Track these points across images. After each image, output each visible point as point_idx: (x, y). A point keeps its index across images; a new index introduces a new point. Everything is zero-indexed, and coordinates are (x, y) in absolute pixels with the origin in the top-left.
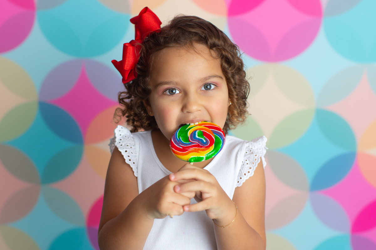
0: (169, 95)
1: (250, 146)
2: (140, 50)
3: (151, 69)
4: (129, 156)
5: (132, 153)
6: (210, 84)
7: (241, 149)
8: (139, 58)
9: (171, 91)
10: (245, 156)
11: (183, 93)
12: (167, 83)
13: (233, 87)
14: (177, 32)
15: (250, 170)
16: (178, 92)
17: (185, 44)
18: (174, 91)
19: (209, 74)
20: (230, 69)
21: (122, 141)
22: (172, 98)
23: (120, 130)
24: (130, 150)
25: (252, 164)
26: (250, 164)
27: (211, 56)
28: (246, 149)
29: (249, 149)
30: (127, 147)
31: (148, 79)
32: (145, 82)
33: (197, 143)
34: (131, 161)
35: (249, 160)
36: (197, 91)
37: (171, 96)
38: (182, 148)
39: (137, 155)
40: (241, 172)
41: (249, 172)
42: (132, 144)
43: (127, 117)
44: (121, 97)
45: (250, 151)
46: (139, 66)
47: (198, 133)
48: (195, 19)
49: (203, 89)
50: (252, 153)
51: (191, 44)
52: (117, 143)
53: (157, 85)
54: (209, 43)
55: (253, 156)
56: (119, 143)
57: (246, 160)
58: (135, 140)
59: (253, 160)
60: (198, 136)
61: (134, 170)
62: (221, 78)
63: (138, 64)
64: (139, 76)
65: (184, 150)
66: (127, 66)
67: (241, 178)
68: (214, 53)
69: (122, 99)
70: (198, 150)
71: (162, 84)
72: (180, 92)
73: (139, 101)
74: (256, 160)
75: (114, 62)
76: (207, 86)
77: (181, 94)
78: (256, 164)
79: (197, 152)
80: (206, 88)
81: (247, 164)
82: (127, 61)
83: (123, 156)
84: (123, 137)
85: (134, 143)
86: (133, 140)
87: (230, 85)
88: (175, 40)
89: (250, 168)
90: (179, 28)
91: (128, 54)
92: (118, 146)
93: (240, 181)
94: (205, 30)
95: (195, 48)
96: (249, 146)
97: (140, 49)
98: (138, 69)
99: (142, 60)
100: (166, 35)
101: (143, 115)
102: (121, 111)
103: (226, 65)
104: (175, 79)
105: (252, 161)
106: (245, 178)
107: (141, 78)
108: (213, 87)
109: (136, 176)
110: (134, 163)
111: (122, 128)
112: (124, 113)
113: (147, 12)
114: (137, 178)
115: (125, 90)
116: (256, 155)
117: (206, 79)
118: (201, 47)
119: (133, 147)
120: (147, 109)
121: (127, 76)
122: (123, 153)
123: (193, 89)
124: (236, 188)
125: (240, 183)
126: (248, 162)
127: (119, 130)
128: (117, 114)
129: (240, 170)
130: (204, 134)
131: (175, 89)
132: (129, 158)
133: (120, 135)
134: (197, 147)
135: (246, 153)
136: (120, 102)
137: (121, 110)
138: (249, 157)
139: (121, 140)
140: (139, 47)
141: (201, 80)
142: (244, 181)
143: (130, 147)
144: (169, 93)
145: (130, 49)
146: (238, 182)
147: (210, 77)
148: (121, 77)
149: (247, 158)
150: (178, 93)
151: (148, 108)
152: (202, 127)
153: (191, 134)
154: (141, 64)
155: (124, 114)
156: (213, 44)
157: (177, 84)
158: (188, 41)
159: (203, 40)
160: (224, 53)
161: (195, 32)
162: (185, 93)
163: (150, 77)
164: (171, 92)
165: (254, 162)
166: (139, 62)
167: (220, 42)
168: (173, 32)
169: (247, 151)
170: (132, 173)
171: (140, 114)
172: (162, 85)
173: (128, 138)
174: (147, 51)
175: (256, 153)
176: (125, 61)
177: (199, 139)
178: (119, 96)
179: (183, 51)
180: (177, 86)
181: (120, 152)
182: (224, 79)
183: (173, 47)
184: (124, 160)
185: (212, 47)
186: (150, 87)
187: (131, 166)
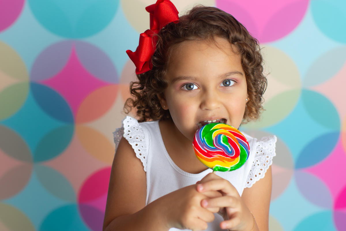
0: (187, 91)
1: (261, 145)
2: (157, 42)
3: (168, 62)
4: (139, 150)
5: (142, 147)
6: (229, 81)
7: (252, 149)
8: (156, 50)
9: (189, 86)
10: (256, 156)
11: (201, 89)
12: (185, 78)
13: (253, 84)
14: (198, 24)
15: (261, 172)
16: (195, 87)
17: (206, 37)
18: (192, 87)
19: (229, 70)
20: (250, 64)
21: (131, 133)
22: (190, 93)
23: (129, 121)
24: (141, 143)
25: (264, 166)
26: (262, 165)
27: (233, 51)
28: (257, 148)
29: (260, 149)
30: (137, 139)
31: (165, 73)
32: (161, 76)
33: (222, 150)
34: (142, 155)
35: (260, 161)
36: (216, 87)
37: (190, 92)
38: (206, 152)
39: (147, 148)
40: (252, 172)
41: (260, 174)
42: (141, 136)
43: (138, 108)
44: (133, 88)
45: (261, 151)
46: (155, 58)
47: (223, 138)
48: (216, 11)
49: (222, 85)
50: (263, 154)
51: (213, 39)
52: (126, 135)
53: (175, 80)
54: (230, 37)
55: (265, 157)
56: (128, 134)
57: (257, 161)
58: (144, 132)
59: (265, 161)
60: (223, 141)
61: (144, 165)
62: (241, 74)
63: (155, 56)
64: (155, 68)
65: (208, 154)
66: (143, 58)
67: (251, 179)
68: (235, 48)
69: (134, 90)
70: (224, 158)
71: (180, 78)
72: (198, 88)
73: (153, 94)
74: (267, 161)
75: (129, 52)
76: (226, 83)
77: (199, 90)
78: (267, 166)
79: (222, 161)
80: (225, 84)
81: (258, 165)
82: (143, 52)
83: (133, 150)
84: (131, 128)
85: (144, 135)
86: (142, 131)
87: (249, 81)
88: (195, 33)
89: (261, 170)
90: (199, 20)
91: (145, 45)
92: (127, 138)
93: (250, 181)
94: (227, 23)
95: (217, 43)
96: (259, 146)
97: (158, 40)
98: (154, 61)
99: (159, 52)
100: (186, 28)
101: (158, 108)
102: (132, 102)
103: (246, 61)
104: (195, 75)
105: (263, 162)
106: (255, 180)
107: (157, 71)
108: (232, 83)
109: (145, 171)
110: (144, 157)
111: (131, 119)
112: (135, 104)
113: (164, 2)
114: (146, 172)
115: (137, 80)
116: (268, 157)
117: (226, 75)
118: (222, 41)
119: (143, 140)
120: (161, 103)
121: (142, 67)
122: (134, 147)
123: (212, 85)
124: (245, 189)
125: (251, 184)
126: (258, 162)
127: (127, 121)
128: (128, 104)
129: (251, 171)
130: (230, 141)
131: (193, 84)
132: (140, 152)
133: (129, 126)
134: (222, 155)
135: (257, 153)
136: (132, 93)
137: (132, 100)
138: (260, 158)
139: (129, 131)
140: (157, 38)
141: (221, 76)
142: (254, 183)
143: (139, 140)
144: (187, 88)
145: (147, 39)
146: (248, 183)
147: (231, 73)
148: (135, 68)
149: (259, 159)
150: (196, 89)
151: (163, 101)
152: (227, 131)
153: (216, 137)
154: (158, 56)
155: (134, 106)
156: (235, 38)
157: (196, 79)
158: (209, 34)
159: (225, 34)
160: (245, 48)
161: (216, 26)
162: (204, 90)
163: (167, 70)
164: (188, 88)
165: (265, 164)
166: (155, 54)
167: (241, 37)
168: (193, 24)
169: (258, 151)
170: (142, 167)
171: (154, 107)
172: (181, 80)
173: (137, 130)
174: (164, 43)
175: (268, 154)
176: (141, 52)
177: (224, 145)
178: (131, 86)
179: (203, 45)
180: (196, 82)
181: (131, 146)
182: (244, 75)
183: (194, 40)
184: (135, 154)
185: (233, 41)
186: (167, 81)
187: (142, 161)
